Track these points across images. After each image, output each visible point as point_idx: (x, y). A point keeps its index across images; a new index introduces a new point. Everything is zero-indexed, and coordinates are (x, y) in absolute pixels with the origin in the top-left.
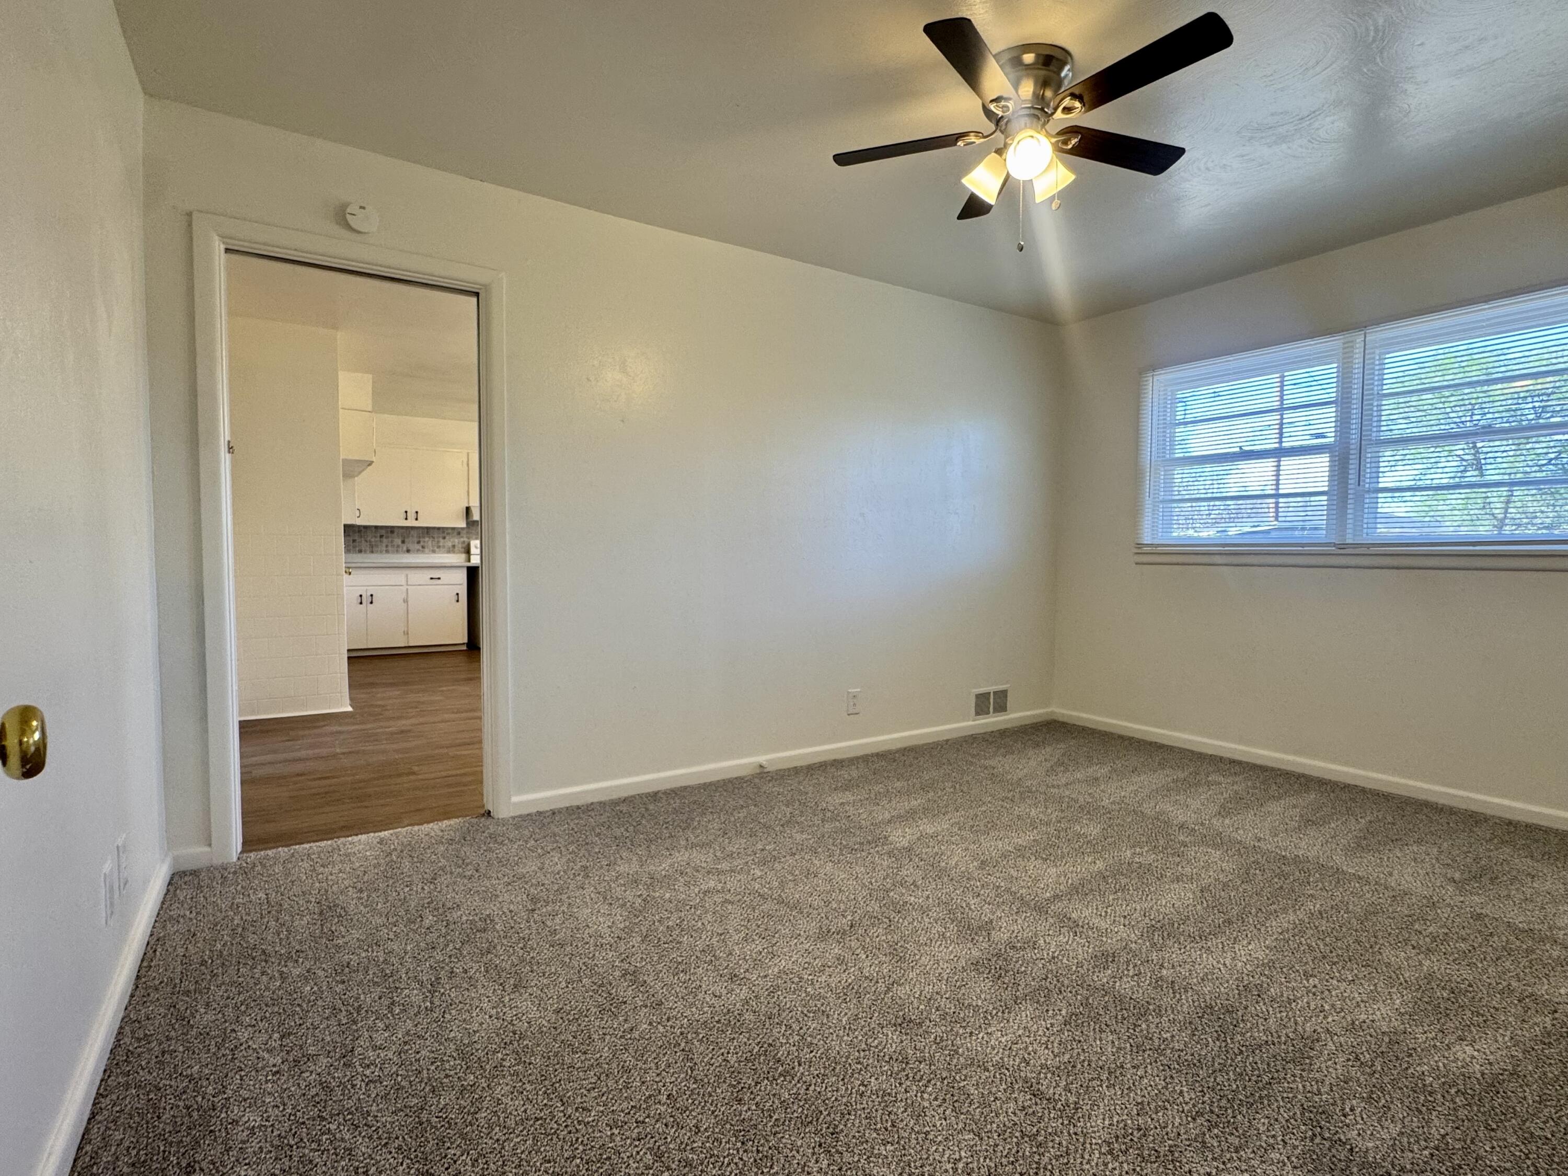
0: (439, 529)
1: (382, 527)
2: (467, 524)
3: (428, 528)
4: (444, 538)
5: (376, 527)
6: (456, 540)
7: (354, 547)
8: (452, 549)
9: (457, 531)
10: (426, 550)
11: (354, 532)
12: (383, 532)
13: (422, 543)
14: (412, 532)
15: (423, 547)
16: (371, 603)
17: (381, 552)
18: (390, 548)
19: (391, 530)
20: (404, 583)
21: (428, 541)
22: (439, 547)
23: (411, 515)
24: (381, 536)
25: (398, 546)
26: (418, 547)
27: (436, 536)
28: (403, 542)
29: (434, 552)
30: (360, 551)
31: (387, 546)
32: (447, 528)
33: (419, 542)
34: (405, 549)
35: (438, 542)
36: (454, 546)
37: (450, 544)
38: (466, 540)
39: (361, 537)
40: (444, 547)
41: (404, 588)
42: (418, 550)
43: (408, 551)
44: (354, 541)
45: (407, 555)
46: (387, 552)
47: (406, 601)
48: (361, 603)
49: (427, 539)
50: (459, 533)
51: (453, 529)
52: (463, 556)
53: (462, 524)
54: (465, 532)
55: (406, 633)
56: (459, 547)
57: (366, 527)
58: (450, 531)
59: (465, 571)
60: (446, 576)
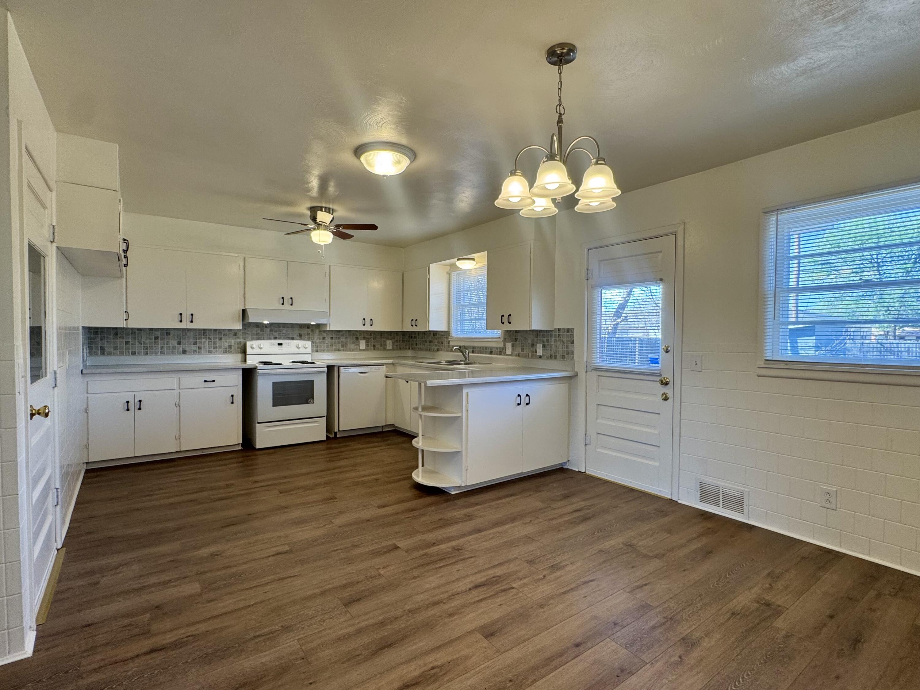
0: (215, 330)
1: (157, 330)
2: (244, 325)
3: (204, 330)
4: (221, 339)
5: (151, 329)
6: (233, 341)
7: (128, 349)
8: (228, 350)
9: (234, 333)
10: (203, 351)
11: (127, 334)
12: (158, 334)
13: (198, 345)
14: (188, 334)
15: (199, 348)
16: (140, 409)
17: (156, 354)
18: (165, 350)
19: (167, 332)
20: (176, 386)
21: (205, 343)
22: (215, 348)
23: (186, 318)
24: (156, 338)
25: (174, 348)
26: (196, 348)
27: (212, 337)
28: (179, 343)
29: (210, 352)
30: (134, 353)
31: (162, 348)
32: (224, 330)
33: (195, 344)
34: (181, 349)
35: (215, 343)
36: (230, 347)
37: (227, 345)
38: (242, 340)
39: (135, 338)
40: (220, 347)
41: (176, 392)
42: (195, 351)
43: (184, 352)
44: (127, 343)
45: (183, 356)
46: (162, 353)
47: (178, 405)
48: (128, 410)
49: (203, 340)
50: (235, 334)
51: (230, 330)
52: (239, 356)
53: (239, 326)
54: (241, 333)
55: (178, 438)
56: (235, 347)
57: (140, 330)
58: (227, 332)
59: (240, 372)
60: (221, 379)
